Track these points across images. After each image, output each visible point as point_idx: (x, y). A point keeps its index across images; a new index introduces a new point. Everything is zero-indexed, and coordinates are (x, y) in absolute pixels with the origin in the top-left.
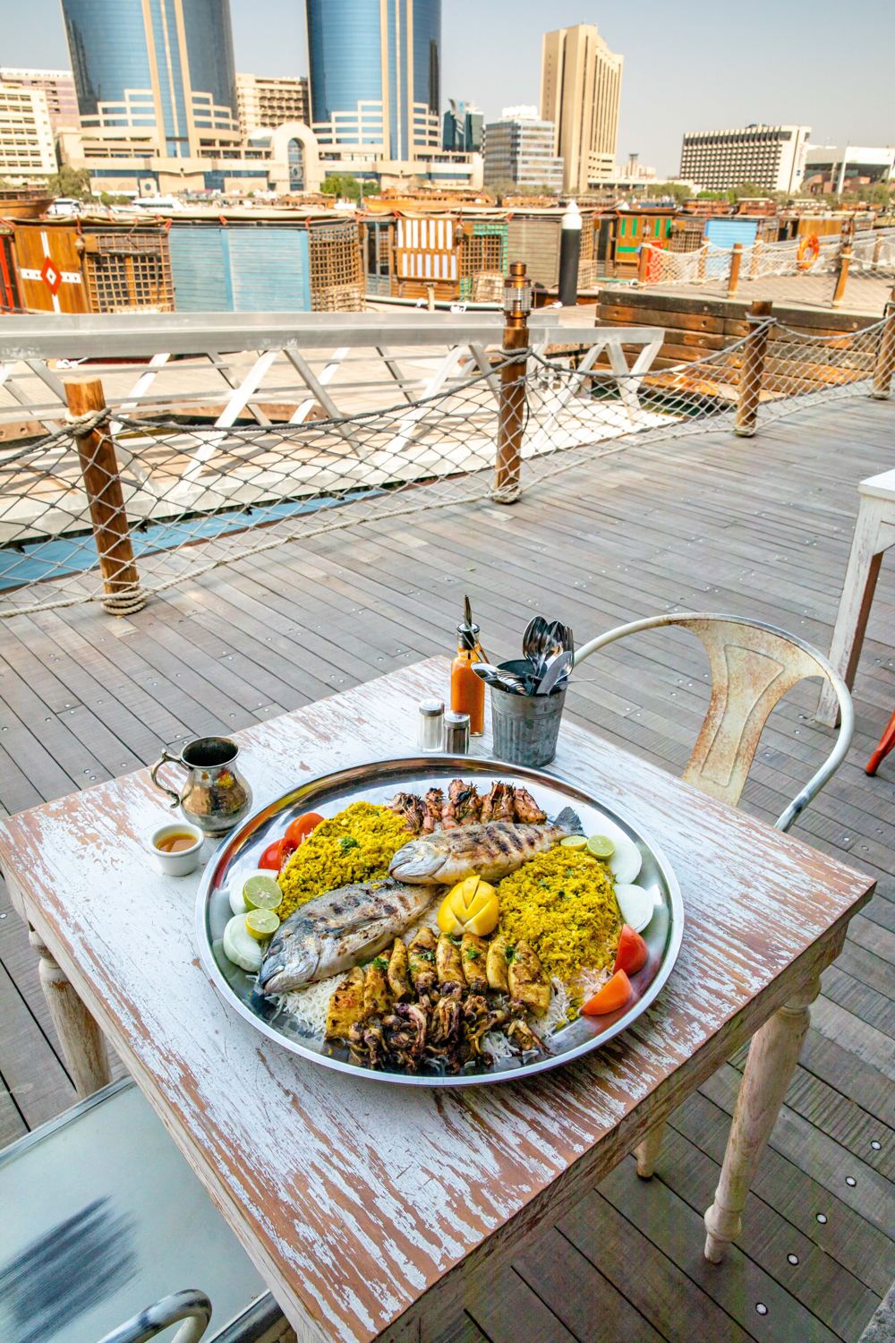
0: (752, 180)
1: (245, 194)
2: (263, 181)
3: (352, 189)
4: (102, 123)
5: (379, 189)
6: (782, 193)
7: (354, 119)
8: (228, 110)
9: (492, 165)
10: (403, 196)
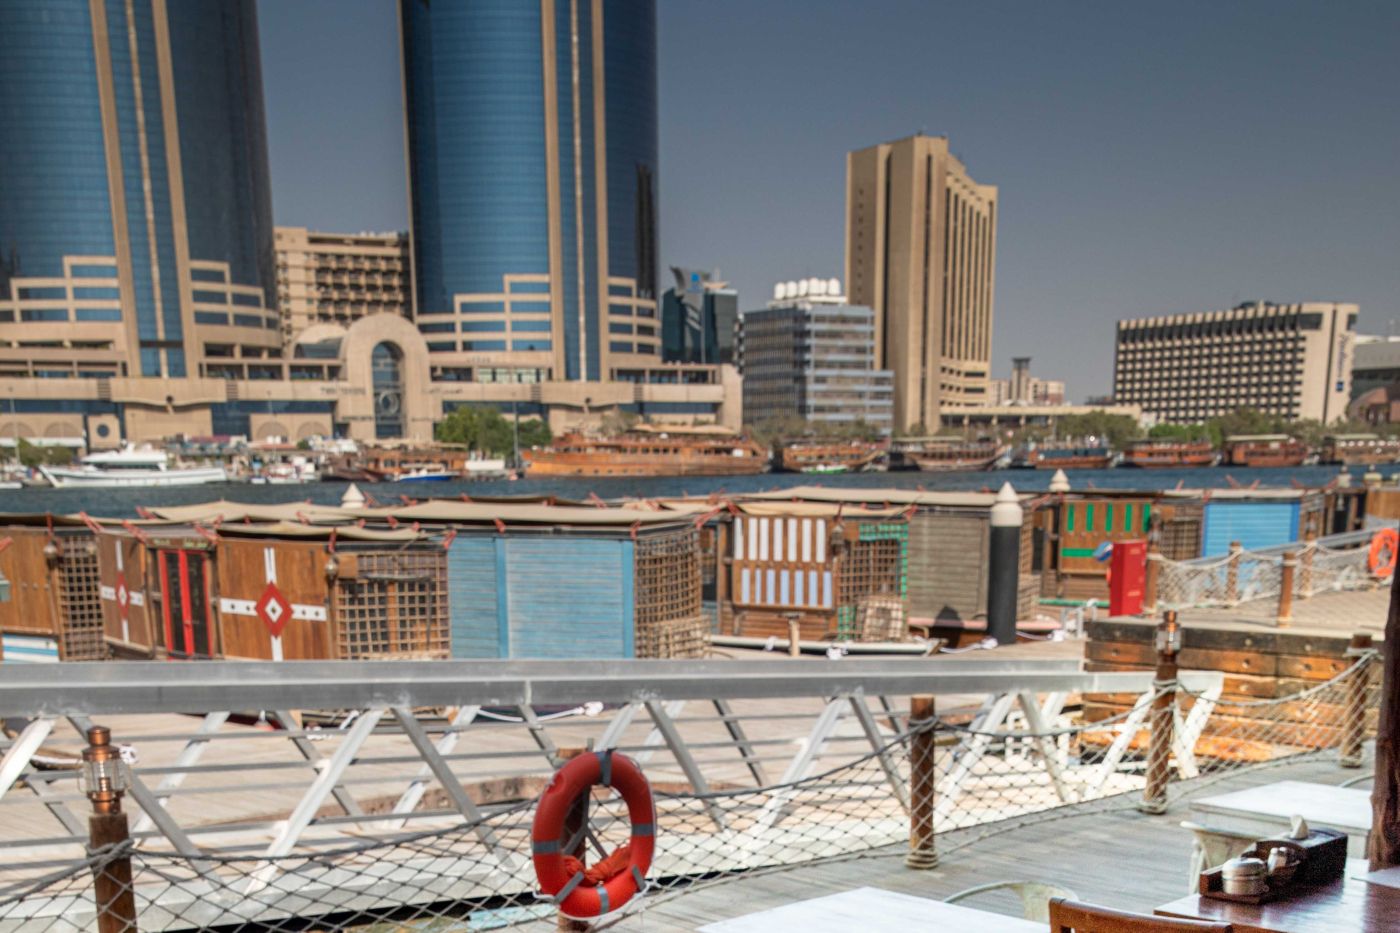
0: (1253, 401)
1: (293, 443)
2: (325, 420)
3: (494, 433)
4: (18, 316)
5: (547, 433)
6: (1312, 423)
7: (498, 307)
8: (259, 292)
9: (757, 385)
10: (598, 447)
